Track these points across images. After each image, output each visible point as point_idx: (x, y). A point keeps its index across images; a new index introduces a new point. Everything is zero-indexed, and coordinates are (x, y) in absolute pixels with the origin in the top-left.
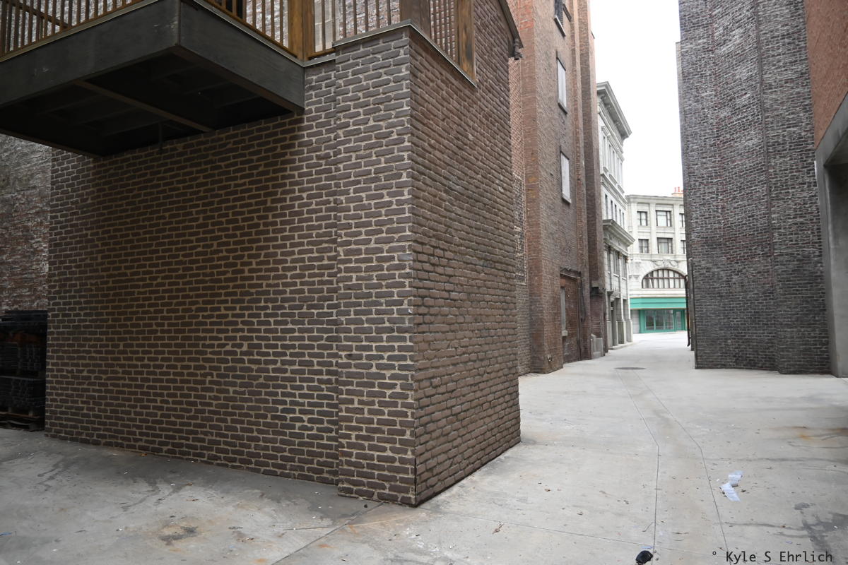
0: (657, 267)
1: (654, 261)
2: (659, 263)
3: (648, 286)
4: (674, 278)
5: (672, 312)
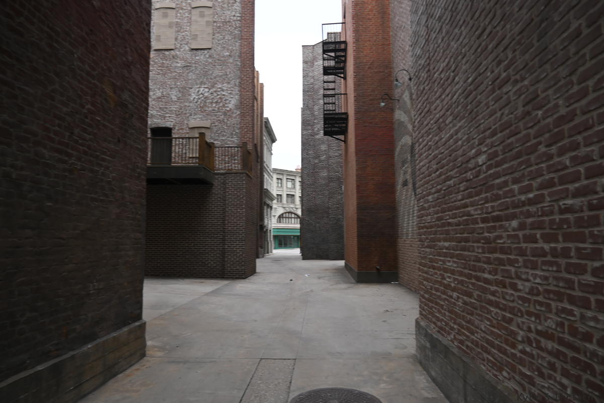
0: (285, 211)
1: (284, 208)
2: (287, 209)
3: (280, 222)
4: (294, 218)
5: (292, 237)
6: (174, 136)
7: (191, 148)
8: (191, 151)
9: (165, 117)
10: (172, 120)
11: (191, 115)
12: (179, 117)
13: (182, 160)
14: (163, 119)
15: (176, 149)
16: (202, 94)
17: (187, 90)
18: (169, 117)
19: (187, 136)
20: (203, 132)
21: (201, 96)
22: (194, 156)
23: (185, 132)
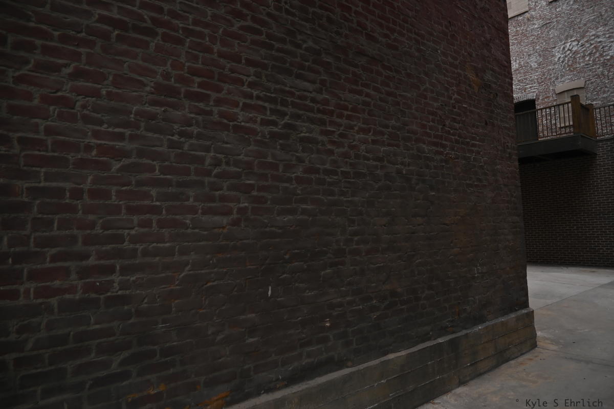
6: (538, 107)
7: (562, 115)
8: (562, 120)
9: (525, 89)
10: (535, 90)
11: (557, 78)
12: (542, 85)
13: (552, 132)
14: (523, 91)
15: (543, 121)
16: (569, 50)
17: (550, 51)
18: (531, 87)
19: (555, 104)
20: (575, 94)
21: (569, 52)
22: (567, 124)
23: (552, 100)
